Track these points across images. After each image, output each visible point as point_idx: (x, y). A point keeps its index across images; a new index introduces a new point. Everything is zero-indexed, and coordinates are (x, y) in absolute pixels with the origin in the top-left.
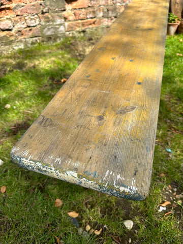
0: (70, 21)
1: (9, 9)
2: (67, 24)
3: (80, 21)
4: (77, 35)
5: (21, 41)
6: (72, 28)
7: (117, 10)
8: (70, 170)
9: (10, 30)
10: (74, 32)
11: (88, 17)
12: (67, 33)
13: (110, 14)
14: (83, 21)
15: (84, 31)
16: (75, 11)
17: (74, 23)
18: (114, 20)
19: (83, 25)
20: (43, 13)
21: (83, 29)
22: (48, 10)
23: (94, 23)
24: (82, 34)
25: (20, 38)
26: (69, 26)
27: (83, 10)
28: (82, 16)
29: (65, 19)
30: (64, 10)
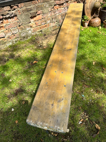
0: (33, 27)
1: (2, 27)
2: (32, 29)
3: (39, 27)
4: (38, 33)
5: (10, 41)
6: (35, 30)
7: (57, 18)
8: (45, 126)
9: (4, 37)
10: (36, 32)
11: (43, 24)
12: (33, 33)
13: (54, 20)
14: (40, 26)
15: (41, 31)
16: (35, 22)
17: (36, 28)
18: (56, 22)
19: (40, 28)
20: (19, 26)
21: (41, 30)
22: (22, 24)
23: (46, 26)
24: (40, 33)
25: (9, 40)
26: (33, 30)
27: (40, 21)
28: (39, 24)
29: (31, 27)
30: (30, 22)
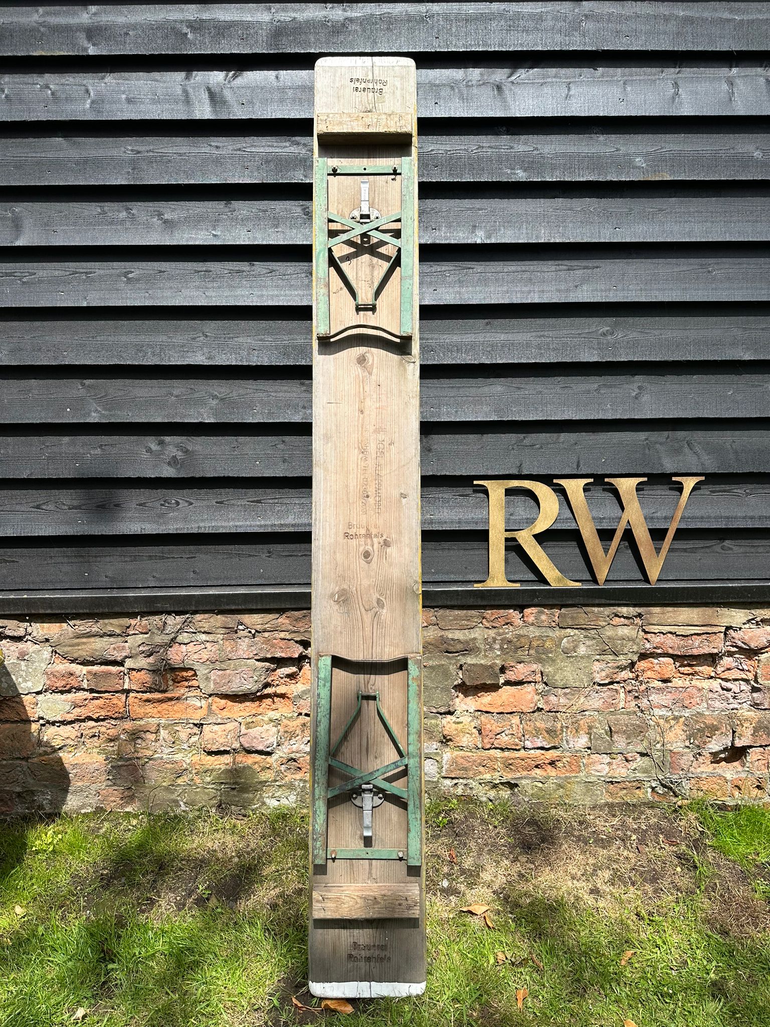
0: (461, 748)
1: (283, 696)
2: (448, 755)
3: (498, 753)
4: (483, 793)
5: (291, 787)
6: (465, 769)
9: (269, 754)
10: (473, 784)
11: (528, 744)
12: (448, 782)
13: (620, 742)
14: (507, 754)
15: (512, 786)
16: (484, 718)
17: (476, 755)
19: (508, 765)
21: (508, 777)
23: (552, 763)
24: (505, 793)
25: (289, 777)
26: (454, 761)
27: (515, 720)
28: (504, 740)
29: (446, 741)
30: (450, 713)
